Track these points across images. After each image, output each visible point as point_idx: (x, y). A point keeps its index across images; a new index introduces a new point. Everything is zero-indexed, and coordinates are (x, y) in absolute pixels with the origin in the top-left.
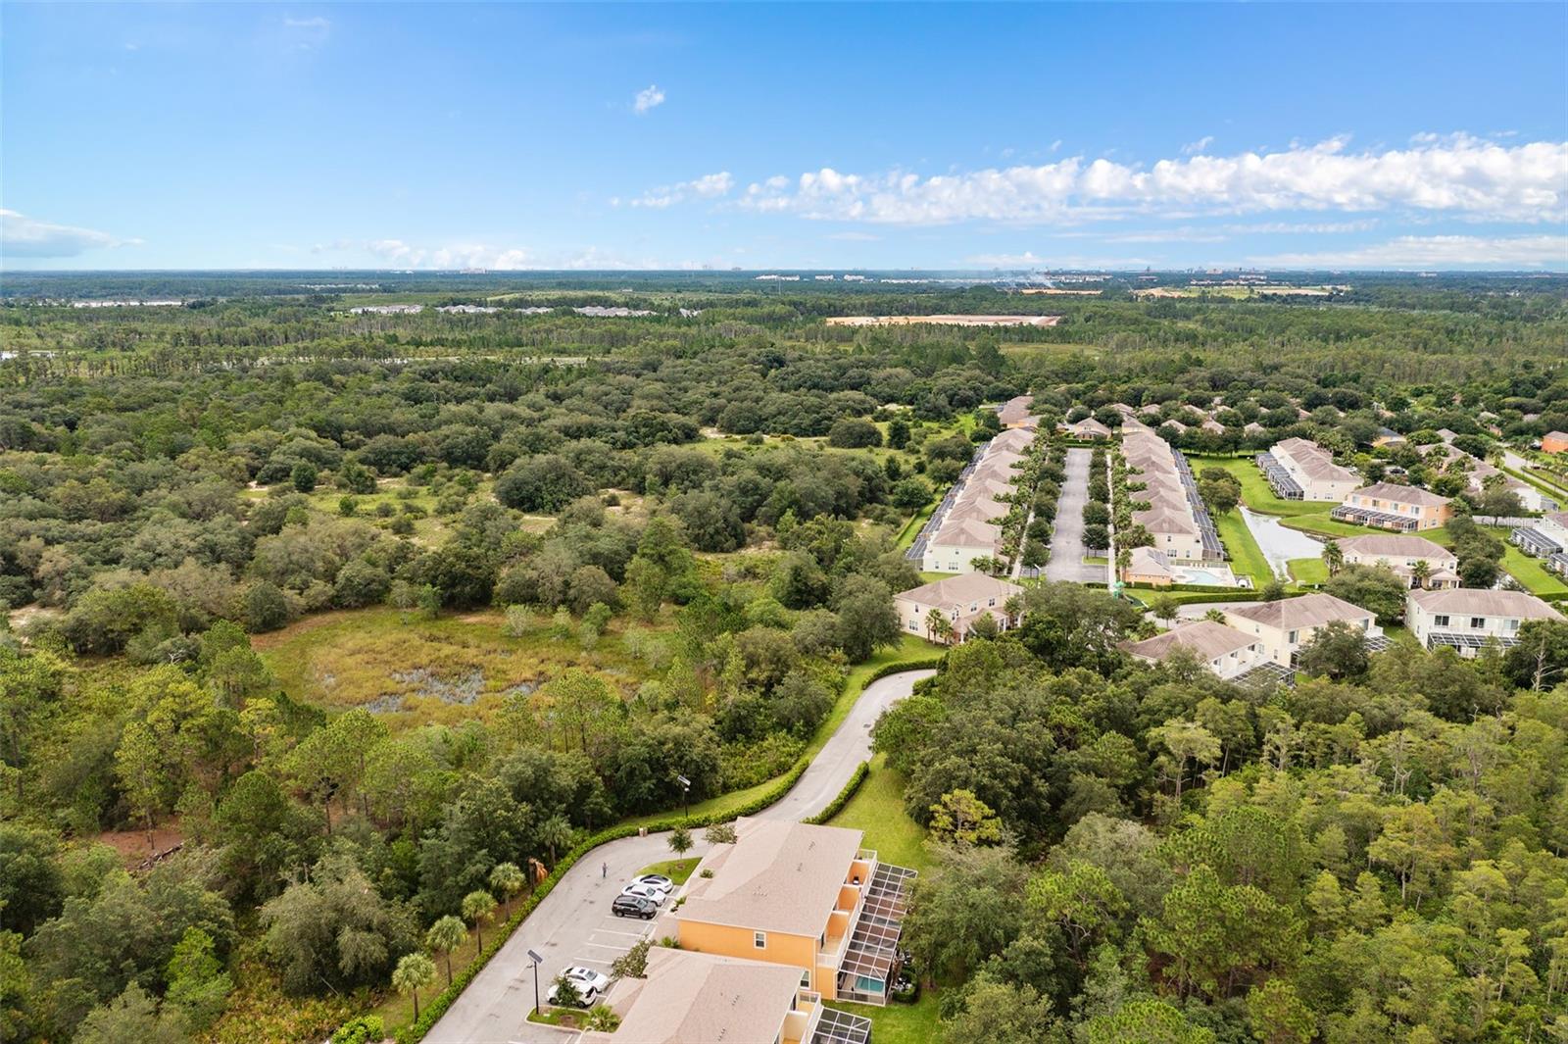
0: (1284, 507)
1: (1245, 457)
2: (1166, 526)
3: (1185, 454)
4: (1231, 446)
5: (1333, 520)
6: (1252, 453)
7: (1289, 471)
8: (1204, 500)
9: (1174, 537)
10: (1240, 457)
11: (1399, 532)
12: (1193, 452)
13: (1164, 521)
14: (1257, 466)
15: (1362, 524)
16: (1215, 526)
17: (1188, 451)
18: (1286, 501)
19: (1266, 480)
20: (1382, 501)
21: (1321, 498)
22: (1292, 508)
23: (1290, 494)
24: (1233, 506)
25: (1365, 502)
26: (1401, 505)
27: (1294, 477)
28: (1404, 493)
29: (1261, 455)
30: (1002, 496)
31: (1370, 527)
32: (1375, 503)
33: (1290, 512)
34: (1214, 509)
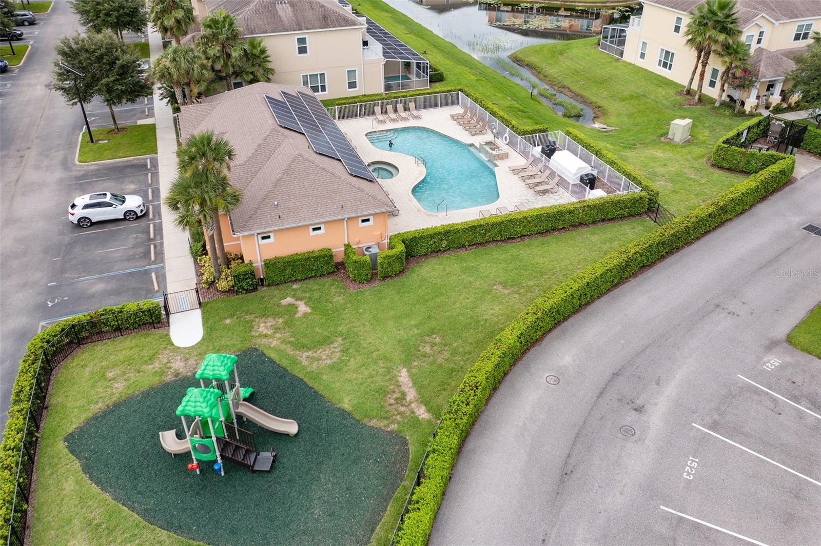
2: (285, 11)
9: (312, 39)
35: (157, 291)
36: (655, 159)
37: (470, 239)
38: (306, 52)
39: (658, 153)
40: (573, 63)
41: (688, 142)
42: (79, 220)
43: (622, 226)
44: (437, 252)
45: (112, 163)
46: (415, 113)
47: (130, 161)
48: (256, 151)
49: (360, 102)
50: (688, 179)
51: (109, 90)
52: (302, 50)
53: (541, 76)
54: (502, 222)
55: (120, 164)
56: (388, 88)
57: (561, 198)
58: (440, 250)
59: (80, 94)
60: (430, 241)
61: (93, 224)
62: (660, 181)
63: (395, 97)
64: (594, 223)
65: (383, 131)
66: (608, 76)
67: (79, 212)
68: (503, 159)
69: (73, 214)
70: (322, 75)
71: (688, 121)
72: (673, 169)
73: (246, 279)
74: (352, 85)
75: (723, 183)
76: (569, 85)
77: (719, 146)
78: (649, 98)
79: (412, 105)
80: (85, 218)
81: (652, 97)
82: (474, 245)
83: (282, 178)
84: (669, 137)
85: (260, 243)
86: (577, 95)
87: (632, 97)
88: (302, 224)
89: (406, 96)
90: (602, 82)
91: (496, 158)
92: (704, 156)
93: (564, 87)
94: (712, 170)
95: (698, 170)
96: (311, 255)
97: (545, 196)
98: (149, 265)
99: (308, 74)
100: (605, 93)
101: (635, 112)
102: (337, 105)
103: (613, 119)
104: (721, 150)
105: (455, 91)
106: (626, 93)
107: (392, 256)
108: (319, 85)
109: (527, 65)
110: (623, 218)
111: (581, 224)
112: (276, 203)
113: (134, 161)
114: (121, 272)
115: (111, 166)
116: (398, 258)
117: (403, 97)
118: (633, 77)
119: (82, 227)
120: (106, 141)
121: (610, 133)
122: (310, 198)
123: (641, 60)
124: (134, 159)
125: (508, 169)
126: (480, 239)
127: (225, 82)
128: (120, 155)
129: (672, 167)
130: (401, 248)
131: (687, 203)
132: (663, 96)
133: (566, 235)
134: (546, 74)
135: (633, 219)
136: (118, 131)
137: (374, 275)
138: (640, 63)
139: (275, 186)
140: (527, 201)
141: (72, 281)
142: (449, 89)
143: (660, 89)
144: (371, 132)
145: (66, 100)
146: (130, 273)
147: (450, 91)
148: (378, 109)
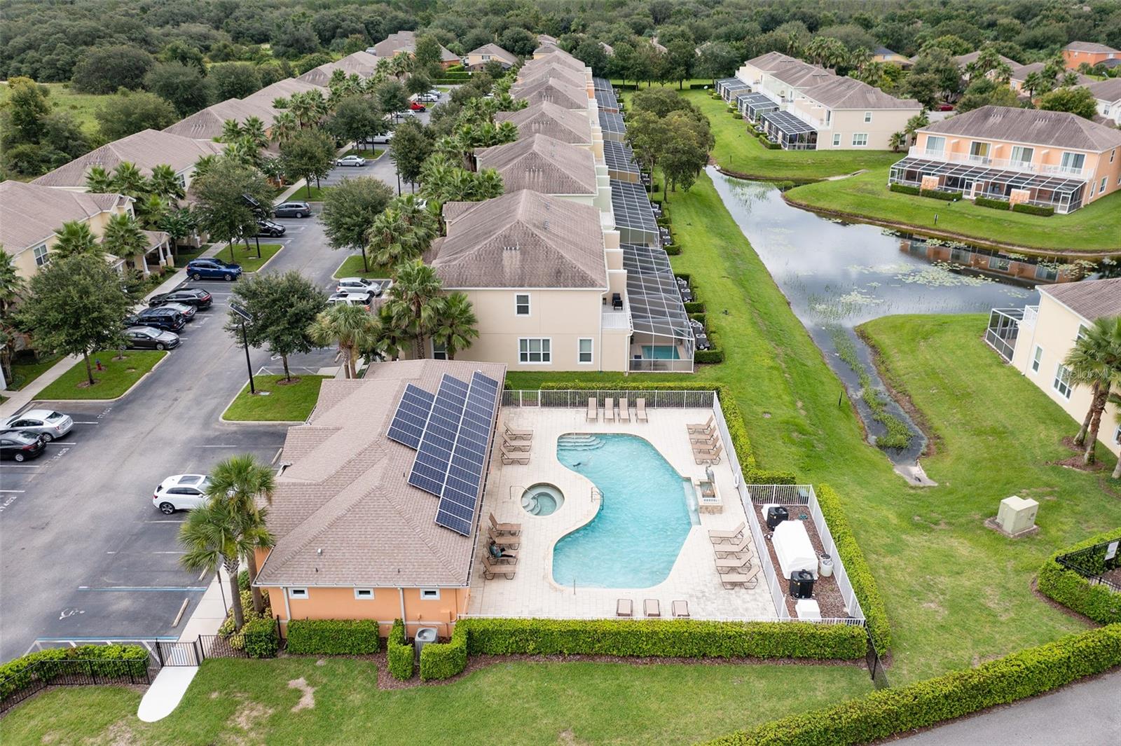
0: (786, 165)
1: (700, 87)
2: (511, 260)
3: (614, 86)
4: (681, 70)
5: (894, 189)
6: (710, 82)
7: (778, 101)
8: (639, 159)
9: (537, 298)
10: (693, 87)
11: (1049, 213)
12: (627, 83)
13: (507, 242)
14: (719, 98)
15: (959, 198)
16: (664, 222)
17: (620, 82)
18: (786, 153)
19: (741, 117)
20: (994, 145)
21: (846, 144)
22: (800, 166)
23: (792, 140)
24: (698, 168)
25: (956, 148)
26: (1039, 151)
27: (791, 109)
28: (1040, 124)
29: (725, 84)
30: (112, 174)
31: (980, 202)
32: (977, 149)
33: (799, 174)
34: (660, 177)
35: (174, 627)
36: (948, 557)
37: (570, 646)
38: (527, 313)
39: (962, 547)
40: (935, 357)
41: (1027, 537)
42: (161, 505)
43: (816, 673)
44: (522, 654)
45: (254, 426)
46: (641, 414)
47: (274, 425)
48: (342, 468)
49: (574, 388)
50: (983, 608)
51: (277, 340)
52: (523, 310)
53: (883, 368)
54: (619, 633)
55: (260, 429)
56: (635, 365)
57: (755, 600)
58: (525, 652)
59: (249, 337)
60: (509, 638)
61: (175, 511)
62: (932, 602)
63: (622, 388)
64: (772, 657)
65: (587, 434)
66: (974, 389)
67: (163, 496)
68: (714, 513)
69: (156, 497)
70: (546, 342)
71: (1031, 503)
72: (968, 583)
73: (261, 641)
74: (585, 357)
75: (1037, 630)
76: (913, 393)
77: (1048, 564)
78: (1018, 439)
79: (641, 402)
80: (168, 504)
81: (1023, 438)
82: (578, 654)
83: (344, 516)
84: (997, 521)
85: (291, 597)
86: (917, 411)
87: (994, 432)
88: (341, 585)
89: (638, 388)
90: (960, 396)
91: (703, 510)
92: (1035, 569)
93: (904, 393)
94: (1033, 598)
95: (1009, 594)
96: (346, 626)
97: (733, 592)
98: (193, 585)
99: (528, 338)
100: (959, 416)
101: (985, 459)
102: (543, 388)
103: (946, 464)
104: (1051, 571)
105: (709, 389)
106: (989, 423)
107: (440, 655)
108: (542, 353)
109: (873, 347)
110: (822, 659)
111: (748, 656)
112: (319, 551)
113: (279, 427)
114: (160, 588)
115: (251, 429)
116: (451, 658)
117: (634, 388)
118: (1010, 398)
119: (164, 512)
120: (268, 394)
121: (919, 491)
122: (366, 551)
123: (1034, 371)
124: (279, 425)
125: (707, 533)
126: (585, 649)
127: (414, 342)
128: (268, 416)
129: (969, 580)
130: (458, 642)
131: (950, 654)
132: (1040, 441)
133: (721, 668)
134: (890, 367)
135: (841, 664)
136: (289, 380)
137: (415, 672)
138: (1031, 375)
139: (330, 526)
140: (700, 595)
141: (106, 588)
142: (702, 384)
143: (1042, 427)
144: (569, 434)
145: (239, 340)
146: (166, 592)
147: (703, 388)
148: (592, 401)
